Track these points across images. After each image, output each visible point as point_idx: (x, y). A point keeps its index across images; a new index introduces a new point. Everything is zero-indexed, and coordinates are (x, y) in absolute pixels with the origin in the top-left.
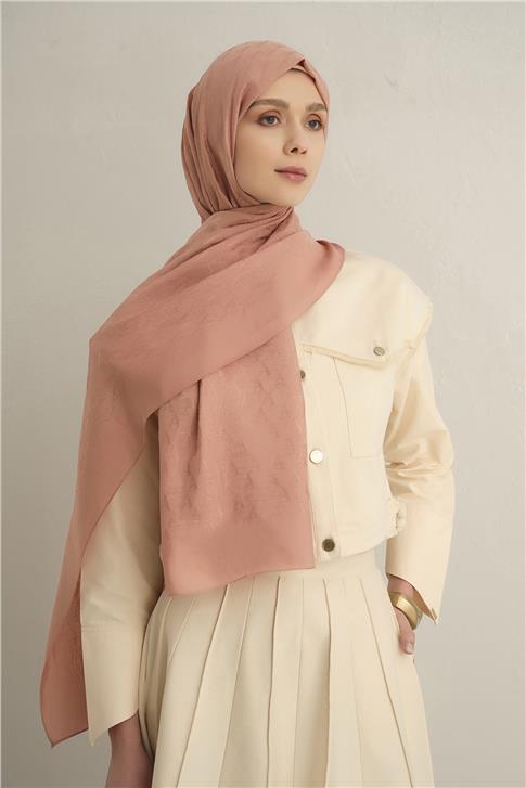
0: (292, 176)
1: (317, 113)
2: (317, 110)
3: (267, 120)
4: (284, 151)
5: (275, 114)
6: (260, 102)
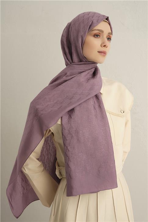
0: (103, 54)
1: (110, 35)
3: (96, 36)
4: (101, 46)
5: (99, 34)
6: (95, 30)
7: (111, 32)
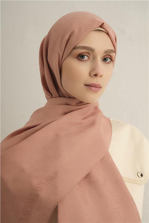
0: (93, 88)
1: (110, 54)
2: (110, 53)
4: (90, 75)
6: (79, 47)
7: (113, 49)
